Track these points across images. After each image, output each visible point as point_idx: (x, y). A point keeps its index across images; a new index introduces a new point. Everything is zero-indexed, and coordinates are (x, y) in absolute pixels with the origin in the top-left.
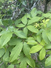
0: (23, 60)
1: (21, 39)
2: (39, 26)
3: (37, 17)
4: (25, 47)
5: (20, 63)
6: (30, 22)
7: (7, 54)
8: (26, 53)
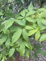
0: (22, 44)
1: (20, 27)
2: (35, 17)
3: (33, 11)
4: (24, 32)
5: (19, 47)
6: (28, 15)
7: (9, 40)
8: (25, 37)
